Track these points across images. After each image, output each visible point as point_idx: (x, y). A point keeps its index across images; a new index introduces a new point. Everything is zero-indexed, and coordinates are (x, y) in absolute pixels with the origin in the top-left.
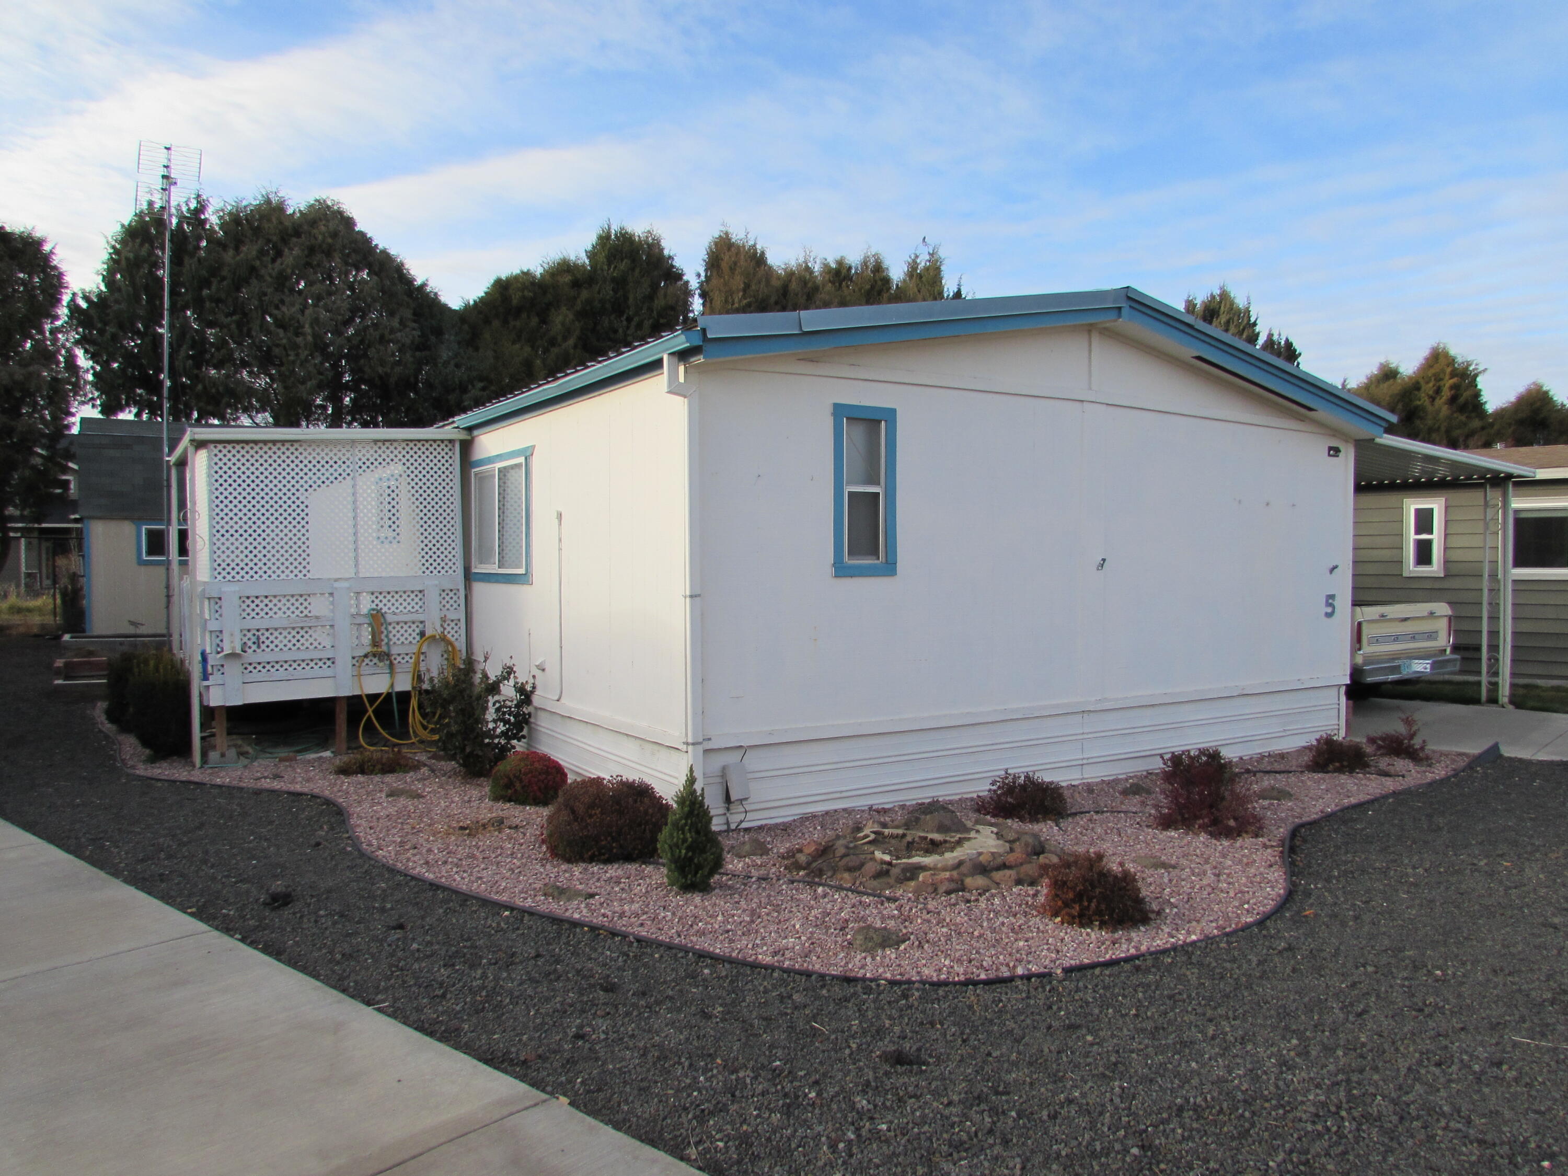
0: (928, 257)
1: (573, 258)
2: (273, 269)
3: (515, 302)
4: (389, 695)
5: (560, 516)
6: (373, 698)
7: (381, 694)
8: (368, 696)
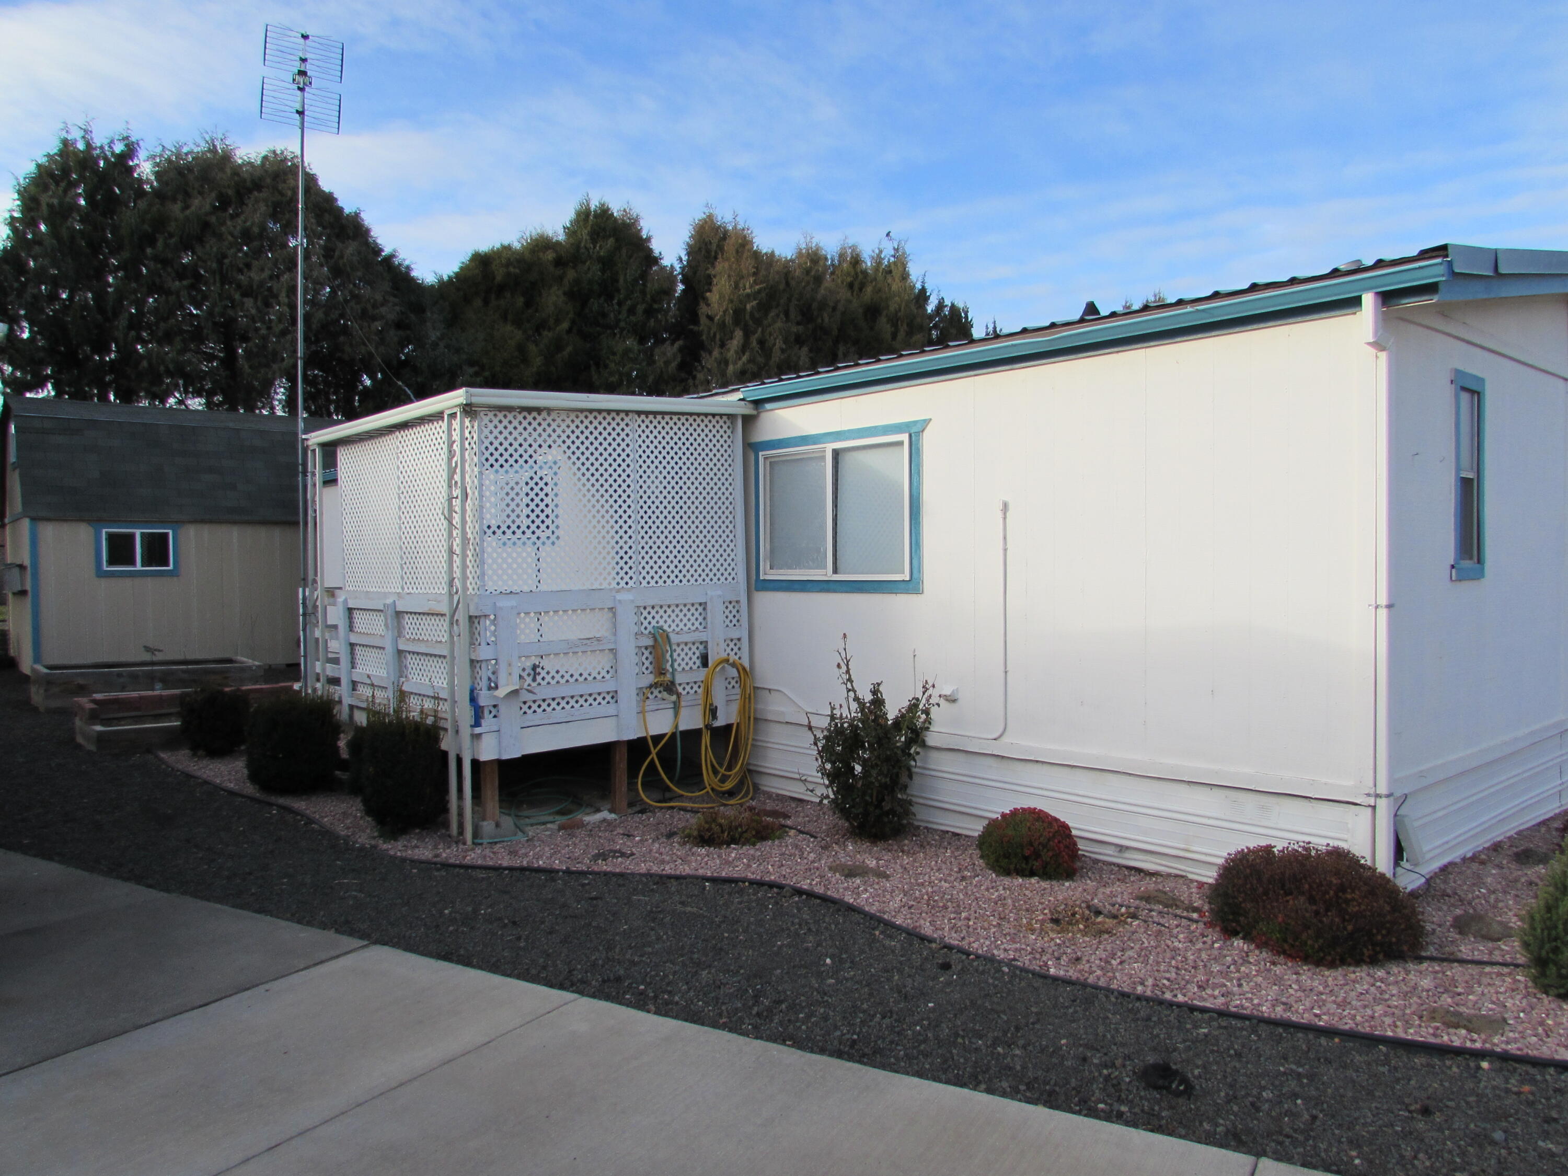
0: (892, 253)
1: (550, 233)
2: (234, 227)
3: (499, 278)
4: (673, 735)
5: (1005, 507)
6: (657, 739)
7: (665, 735)
8: (653, 737)
